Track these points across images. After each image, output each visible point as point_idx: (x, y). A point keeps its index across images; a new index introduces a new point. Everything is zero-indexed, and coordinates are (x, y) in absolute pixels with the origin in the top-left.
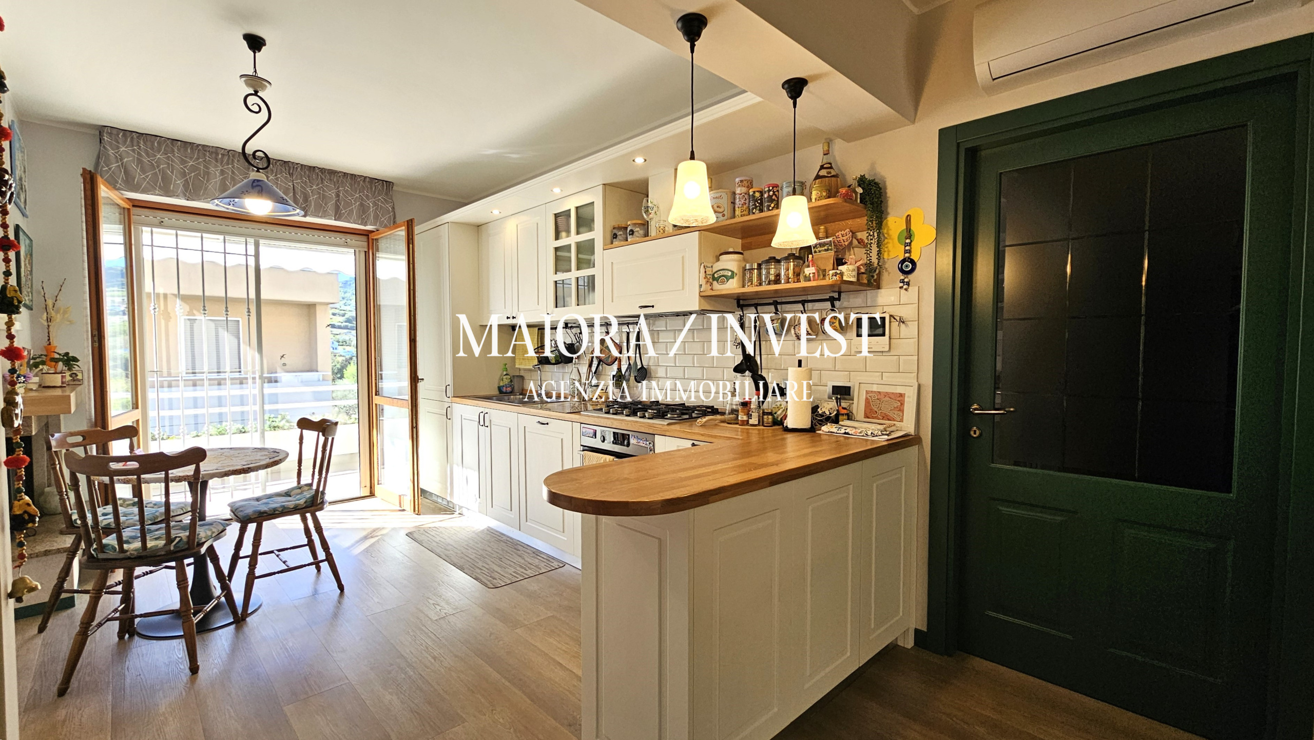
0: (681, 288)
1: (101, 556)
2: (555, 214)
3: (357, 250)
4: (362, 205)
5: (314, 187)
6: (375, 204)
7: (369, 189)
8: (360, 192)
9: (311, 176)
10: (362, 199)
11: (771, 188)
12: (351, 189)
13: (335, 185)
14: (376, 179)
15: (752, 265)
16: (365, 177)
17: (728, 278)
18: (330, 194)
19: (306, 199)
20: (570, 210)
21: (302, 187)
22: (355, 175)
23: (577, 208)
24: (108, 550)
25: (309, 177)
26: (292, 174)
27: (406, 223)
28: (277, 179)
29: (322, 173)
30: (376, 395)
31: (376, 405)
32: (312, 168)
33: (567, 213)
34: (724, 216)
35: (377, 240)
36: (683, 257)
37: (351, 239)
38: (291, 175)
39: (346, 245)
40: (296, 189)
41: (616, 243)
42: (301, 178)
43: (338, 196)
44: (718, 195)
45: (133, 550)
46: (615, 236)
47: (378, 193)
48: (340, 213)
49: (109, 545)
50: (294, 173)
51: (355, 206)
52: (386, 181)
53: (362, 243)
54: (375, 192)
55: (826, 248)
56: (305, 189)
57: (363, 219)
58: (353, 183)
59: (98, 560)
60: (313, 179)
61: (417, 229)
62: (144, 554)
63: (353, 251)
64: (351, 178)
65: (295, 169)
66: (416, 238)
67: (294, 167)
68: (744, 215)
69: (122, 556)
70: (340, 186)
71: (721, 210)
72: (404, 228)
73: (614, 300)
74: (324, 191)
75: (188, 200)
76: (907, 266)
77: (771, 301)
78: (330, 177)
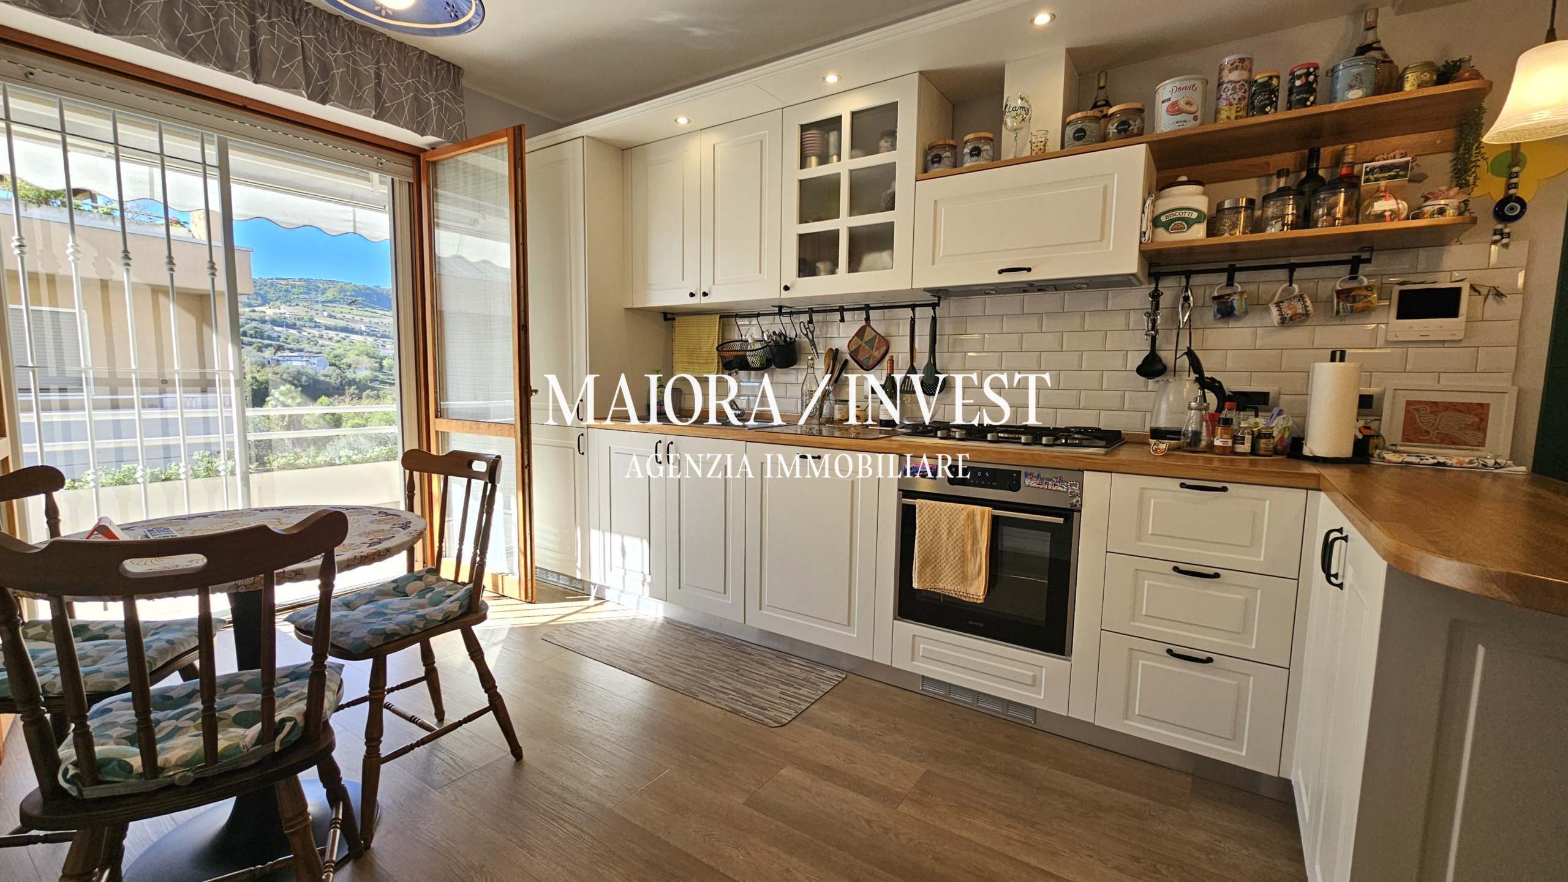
0: (1098, 238)
1: (90, 793)
2: (802, 126)
3: (396, 179)
4: (416, 98)
5: (339, 53)
6: (438, 102)
7: (428, 75)
8: (413, 77)
9: (332, 31)
10: (417, 89)
11: (1312, 70)
12: (399, 66)
13: (372, 56)
14: (438, 58)
15: (1237, 201)
16: (422, 52)
17: (1191, 223)
18: (365, 70)
19: (325, 70)
20: (840, 117)
21: (316, 48)
22: (406, 45)
23: (853, 114)
24: (108, 774)
25: (328, 32)
26: (299, 20)
27: (511, 132)
28: (271, 25)
29: (350, 29)
30: (436, 417)
31: (437, 432)
32: (333, 20)
33: (835, 123)
34: (1195, 119)
35: (434, 163)
36: (1105, 188)
37: (385, 158)
38: (298, 22)
39: (379, 168)
40: (307, 51)
41: (935, 169)
42: (315, 34)
43: (378, 76)
44: (1189, 84)
45: (177, 766)
46: (938, 159)
47: (442, 82)
48: (383, 106)
49: (111, 760)
50: (302, 19)
51: (407, 98)
52: (453, 65)
53: (406, 169)
54: (437, 80)
55: (1392, 173)
56: (322, 54)
57: (419, 123)
58: (402, 58)
59: (80, 803)
60: (335, 39)
61: (530, 144)
62: (211, 772)
63: (389, 178)
64: (399, 49)
65: (304, 14)
66: (528, 159)
67: (301, 9)
68: (1241, 117)
69: (152, 785)
70: (381, 59)
71: (1193, 109)
72: (505, 139)
73: (937, 260)
74: (355, 62)
75: (96, 31)
76: (1512, 209)
77: (1225, 265)
78: (365, 40)
